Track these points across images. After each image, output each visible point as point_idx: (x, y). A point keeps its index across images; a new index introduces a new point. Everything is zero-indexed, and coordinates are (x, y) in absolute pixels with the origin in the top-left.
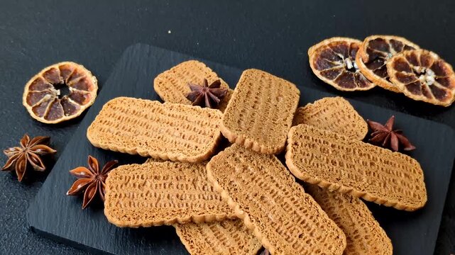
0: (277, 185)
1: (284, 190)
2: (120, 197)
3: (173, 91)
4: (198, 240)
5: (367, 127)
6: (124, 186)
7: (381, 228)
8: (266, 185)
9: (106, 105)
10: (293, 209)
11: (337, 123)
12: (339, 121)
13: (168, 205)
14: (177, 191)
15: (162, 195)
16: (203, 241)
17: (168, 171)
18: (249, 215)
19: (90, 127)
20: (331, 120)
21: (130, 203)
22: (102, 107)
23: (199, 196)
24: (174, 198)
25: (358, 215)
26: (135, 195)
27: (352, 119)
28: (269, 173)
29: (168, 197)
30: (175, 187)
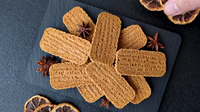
0: (111, 75)
1: (114, 76)
2: (55, 78)
3: (71, 24)
4: (84, 91)
5: (147, 40)
6: (56, 73)
7: (148, 85)
8: (107, 75)
9: (45, 31)
10: (117, 84)
11: (135, 38)
12: (136, 37)
13: (72, 81)
14: (75, 75)
15: (70, 77)
16: (86, 91)
17: (71, 66)
18: (101, 88)
19: (41, 42)
20: (133, 37)
21: (59, 80)
22: (44, 32)
23: (83, 77)
24: (74, 78)
25: (140, 80)
26: (60, 77)
27: (141, 36)
28: (109, 70)
29: (72, 78)
30: (74, 73)
